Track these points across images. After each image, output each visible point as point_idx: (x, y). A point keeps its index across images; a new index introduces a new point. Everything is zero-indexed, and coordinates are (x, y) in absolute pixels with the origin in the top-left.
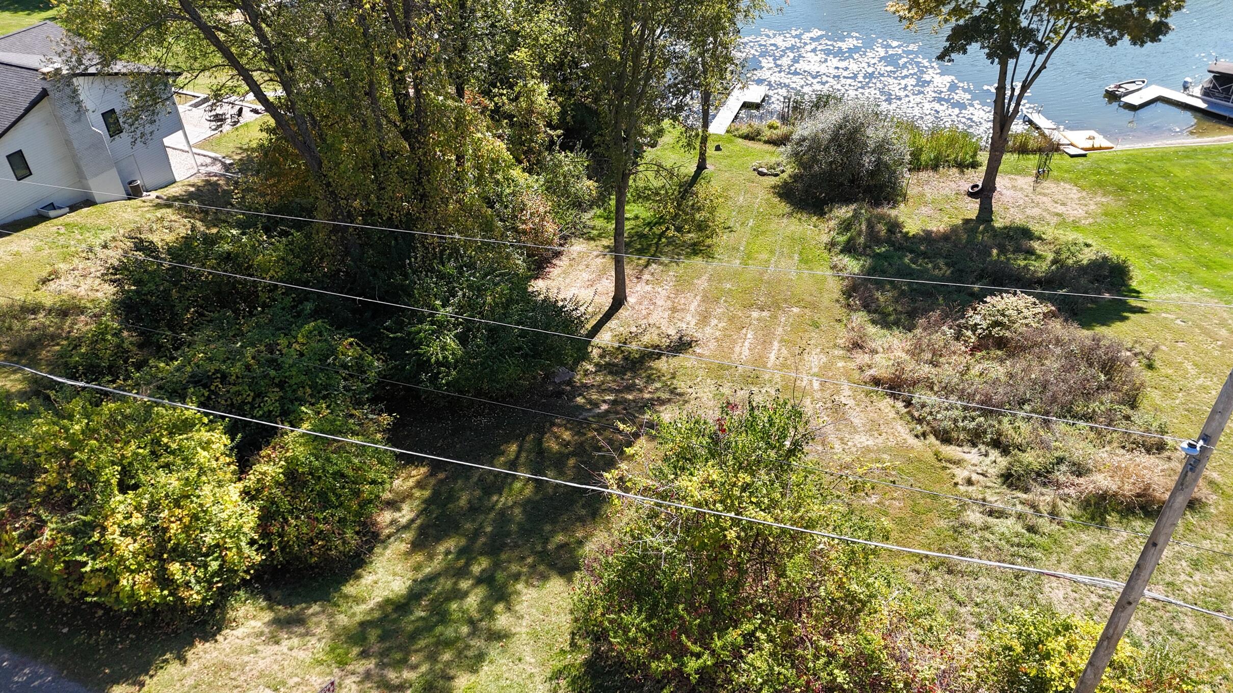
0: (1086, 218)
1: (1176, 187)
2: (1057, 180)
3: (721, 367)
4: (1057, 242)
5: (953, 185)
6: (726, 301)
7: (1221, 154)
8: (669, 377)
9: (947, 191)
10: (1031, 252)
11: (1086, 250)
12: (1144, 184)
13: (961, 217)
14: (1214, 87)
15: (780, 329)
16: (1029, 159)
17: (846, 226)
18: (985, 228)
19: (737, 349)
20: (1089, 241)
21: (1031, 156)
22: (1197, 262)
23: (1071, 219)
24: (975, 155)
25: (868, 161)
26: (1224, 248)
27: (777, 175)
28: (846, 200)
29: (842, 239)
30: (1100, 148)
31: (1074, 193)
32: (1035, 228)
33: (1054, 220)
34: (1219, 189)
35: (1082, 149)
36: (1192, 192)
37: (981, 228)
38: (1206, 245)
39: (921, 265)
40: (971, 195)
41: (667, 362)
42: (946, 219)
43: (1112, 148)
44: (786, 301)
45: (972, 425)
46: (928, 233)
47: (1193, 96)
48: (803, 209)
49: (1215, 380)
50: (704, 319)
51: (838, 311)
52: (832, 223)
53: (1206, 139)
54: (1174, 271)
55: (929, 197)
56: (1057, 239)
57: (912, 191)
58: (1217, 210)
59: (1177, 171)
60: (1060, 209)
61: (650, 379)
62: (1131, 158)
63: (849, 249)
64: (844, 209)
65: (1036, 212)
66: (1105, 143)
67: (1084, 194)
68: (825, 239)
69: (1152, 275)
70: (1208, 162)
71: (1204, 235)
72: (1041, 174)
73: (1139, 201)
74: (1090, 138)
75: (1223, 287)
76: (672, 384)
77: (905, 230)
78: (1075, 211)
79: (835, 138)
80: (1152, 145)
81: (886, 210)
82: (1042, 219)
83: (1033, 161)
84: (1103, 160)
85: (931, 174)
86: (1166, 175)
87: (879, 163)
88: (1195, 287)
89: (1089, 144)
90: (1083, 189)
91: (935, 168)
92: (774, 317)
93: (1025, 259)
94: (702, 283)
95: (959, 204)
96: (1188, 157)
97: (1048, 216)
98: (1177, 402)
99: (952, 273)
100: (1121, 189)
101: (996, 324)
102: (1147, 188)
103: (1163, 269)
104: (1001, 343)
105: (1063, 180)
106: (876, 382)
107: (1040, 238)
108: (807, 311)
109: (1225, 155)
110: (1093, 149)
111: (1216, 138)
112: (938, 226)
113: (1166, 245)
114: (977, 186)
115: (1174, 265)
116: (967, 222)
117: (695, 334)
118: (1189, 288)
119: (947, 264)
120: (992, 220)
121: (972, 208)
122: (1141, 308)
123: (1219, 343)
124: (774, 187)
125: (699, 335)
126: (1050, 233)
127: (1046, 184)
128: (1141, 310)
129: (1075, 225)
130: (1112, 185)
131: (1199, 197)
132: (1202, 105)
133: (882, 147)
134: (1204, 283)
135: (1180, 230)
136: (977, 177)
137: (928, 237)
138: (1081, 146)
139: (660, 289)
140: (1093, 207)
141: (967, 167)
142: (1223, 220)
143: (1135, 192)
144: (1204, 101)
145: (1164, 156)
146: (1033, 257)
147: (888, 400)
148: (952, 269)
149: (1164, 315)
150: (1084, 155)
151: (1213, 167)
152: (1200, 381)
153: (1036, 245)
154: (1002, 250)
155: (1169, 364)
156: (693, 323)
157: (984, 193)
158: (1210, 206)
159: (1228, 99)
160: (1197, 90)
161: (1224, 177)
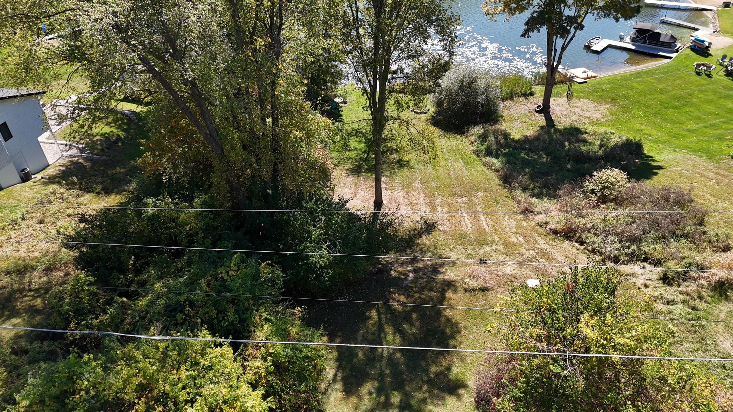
0: (603, 118)
1: (640, 95)
2: (578, 98)
3: (460, 236)
4: (596, 134)
5: (526, 108)
6: (438, 195)
7: (654, 74)
8: (433, 248)
9: (523, 111)
10: (585, 141)
11: (612, 136)
12: (623, 95)
13: (538, 125)
14: (637, 37)
15: (479, 207)
16: (558, 87)
17: (483, 138)
18: (554, 130)
19: (463, 224)
20: (613, 131)
22: (670, 136)
23: (595, 119)
24: (531, 88)
25: (481, 99)
26: (679, 126)
27: (426, 113)
28: (476, 124)
29: (483, 147)
30: (592, 77)
31: (590, 104)
32: (582, 127)
33: (587, 121)
34: (661, 93)
35: (583, 78)
36: (649, 96)
37: (552, 130)
38: (669, 125)
39: (531, 157)
40: (537, 112)
41: (427, 239)
42: (530, 127)
43: (597, 76)
44: (471, 189)
46: (526, 137)
47: (626, 42)
48: (450, 131)
50: (433, 208)
51: (504, 192)
52: (473, 138)
53: (641, 66)
54: (661, 143)
55: (515, 116)
56: (596, 132)
57: (506, 113)
58: (666, 105)
59: (636, 85)
60: (587, 114)
61: (422, 252)
62: (610, 81)
63: (489, 153)
64: (476, 129)
65: (575, 117)
66: (593, 74)
67: (596, 104)
68: (472, 148)
69: (651, 146)
70: (649, 79)
71: (666, 120)
72: (569, 97)
73: (625, 105)
74: (584, 72)
75: (691, 148)
76: (437, 252)
77: (512, 137)
78: (596, 115)
80: (616, 72)
81: (498, 126)
82: (581, 121)
83: (565, 87)
84: (596, 84)
85: (511, 102)
86: (632, 88)
87: (487, 99)
88: (677, 150)
89: (585, 76)
90: (594, 101)
91: (511, 98)
92: (471, 200)
93: (584, 146)
94: (417, 184)
95: (533, 118)
96: (638, 77)
97: (583, 119)
99: (551, 159)
100: (613, 100)
102: (627, 97)
103: (654, 142)
105: (581, 97)
106: (555, 232)
107: (586, 133)
108: (487, 193)
109: (656, 74)
110: (588, 78)
111: (646, 65)
112: (530, 132)
113: (649, 128)
114: (540, 106)
115: (659, 139)
116: (542, 128)
117: (433, 218)
118: (674, 151)
119: (546, 154)
120: (555, 125)
121: (541, 120)
122: (660, 166)
125: (435, 218)
126: (590, 129)
127: (574, 100)
128: (660, 168)
129: (598, 122)
130: (608, 97)
131: (654, 99)
132: (633, 47)
134: (681, 147)
135: (652, 119)
136: (538, 100)
137: (526, 140)
139: (396, 193)
140: (603, 111)
141: (528, 95)
142: (671, 110)
143: (621, 100)
144: (633, 45)
145: (626, 78)
146: (588, 144)
148: (550, 157)
149: (674, 168)
150: (586, 82)
153: (586, 136)
154: (570, 143)
155: (700, 197)
156: (428, 211)
157: (545, 109)
158: (661, 103)
159: (645, 43)
160: (628, 39)
161: (661, 86)
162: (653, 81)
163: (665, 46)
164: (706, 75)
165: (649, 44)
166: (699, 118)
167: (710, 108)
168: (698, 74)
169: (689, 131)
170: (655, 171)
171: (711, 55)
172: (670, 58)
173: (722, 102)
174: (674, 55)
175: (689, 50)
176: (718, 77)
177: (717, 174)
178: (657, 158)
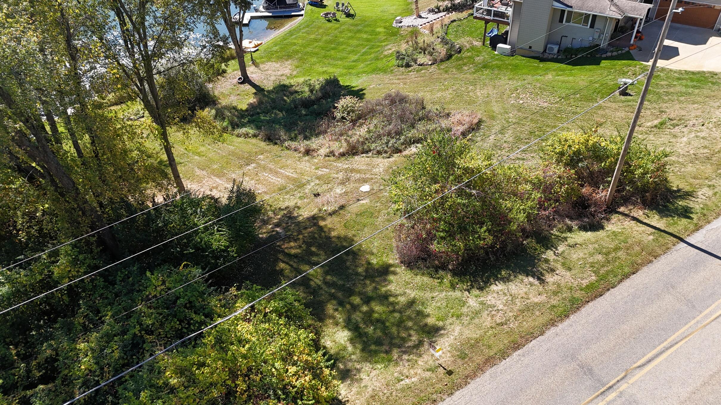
0: (293, 72)
1: (304, 47)
3: (280, 189)
5: (228, 83)
7: (300, 29)
9: (229, 87)
10: (296, 92)
11: (313, 82)
12: (293, 51)
13: (250, 93)
14: (268, 5)
15: (270, 165)
17: (220, 117)
19: (272, 181)
22: (346, 68)
23: (289, 74)
26: (346, 60)
29: (226, 123)
31: (276, 65)
32: (284, 83)
33: (285, 77)
34: (317, 42)
36: (311, 46)
37: (265, 93)
38: (340, 62)
40: (241, 83)
42: (248, 97)
43: (261, 44)
44: (250, 156)
47: (262, 12)
51: (276, 147)
54: (345, 75)
55: (226, 92)
56: (298, 83)
57: (215, 93)
58: (327, 49)
59: (295, 41)
60: (280, 73)
62: (275, 44)
63: (235, 125)
65: (273, 78)
66: (259, 42)
67: (279, 63)
70: (300, 34)
71: (335, 59)
73: (301, 57)
74: (250, 42)
75: (367, 71)
78: (287, 71)
84: (267, 49)
86: (295, 44)
90: (276, 62)
92: (258, 164)
93: (298, 95)
94: (201, 173)
95: (242, 89)
96: (292, 35)
97: (280, 77)
99: (286, 113)
100: (289, 56)
104: (360, 117)
105: (265, 62)
108: (265, 154)
111: (289, 25)
112: (250, 100)
113: (329, 68)
114: (240, 78)
115: (342, 73)
116: (256, 94)
118: (359, 77)
119: (279, 111)
120: (264, 88)
121: (249, 88)
122: (360, 89)
126: (292, 82)
127: (261, 66)
128: (362, 90)
129: (294, 76)
130: (285, 56)
131: (315, 47)
132: (271, 14)
134: (360, 73)
135: (326, 61)
140: (289, 67)
142: (333, 51)
143: (294, 55)
144: (269, 12)
145: (284, 38)
146: (300, 93)
148: (283, 111)
149: (370, 87)
150: (258, 50)
151: (304, 35)
153: (294, 88)
154: (287, 96)
157: (245, 80)
158: (323, 49)
159: (277, 8)
160: (261, 8)
161: (313, 37)
163: (292, 7)
164: (334, 20)
165: (281, 8)
166: (353, 51)
167: (354, 42)
168: (329, 21)
169: (353, 61)
170: (361, 93)
171: (326, 6)
172: (302, 15)
173: (358, 35)
174: (302, 12)
175: (309, 6)
176: (343, 20)
177: (398, 79)
178: (353, 85)
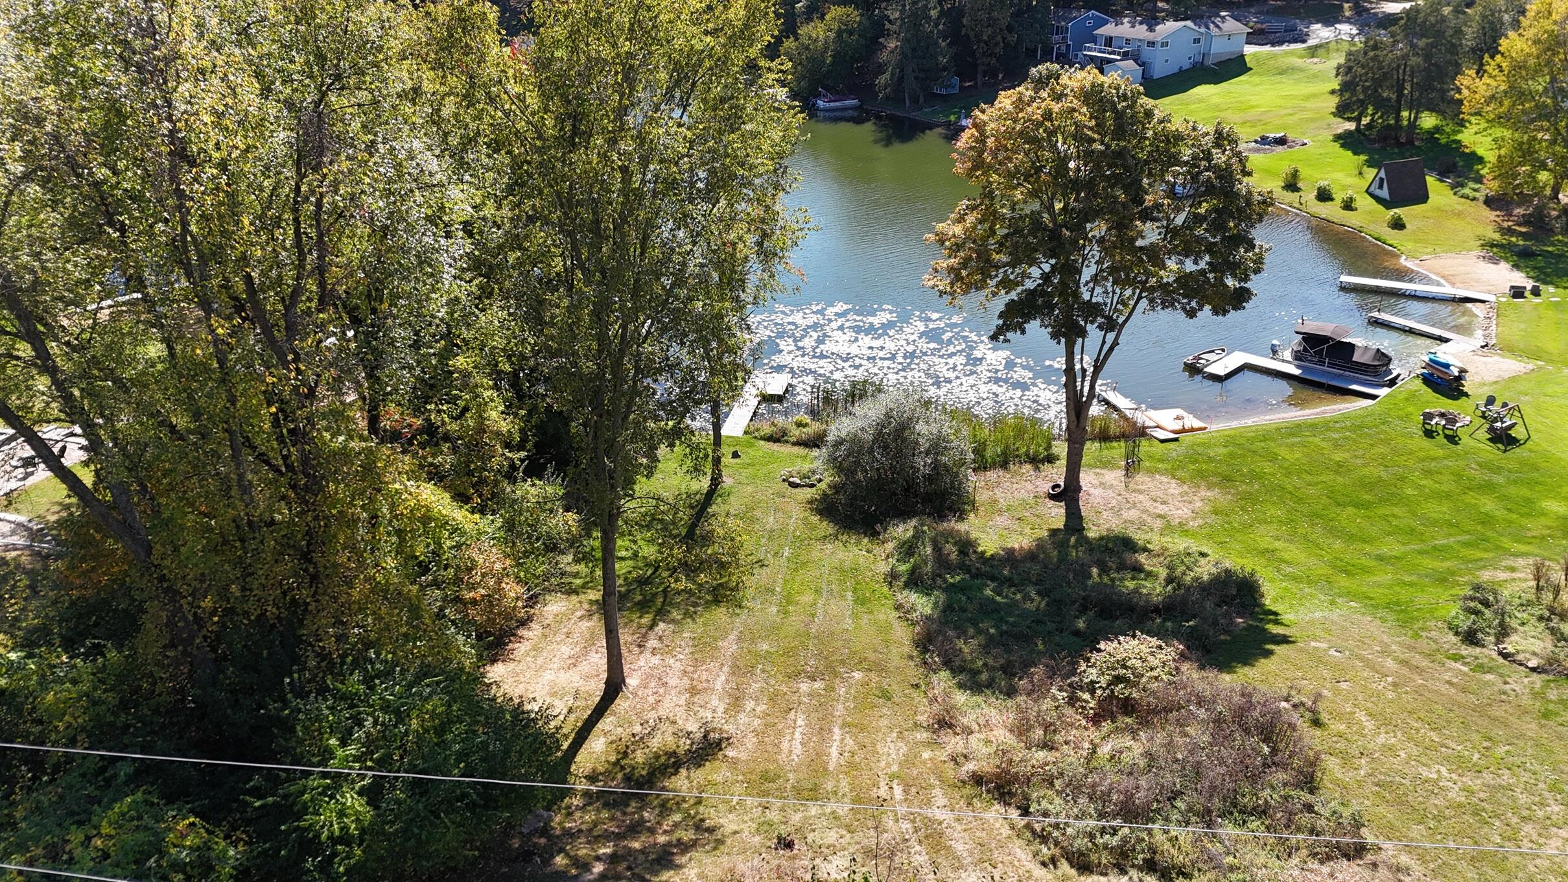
0: (1194, 519)
1: (1288, 474)
2: (1151, 472)
3: (766, 777)
4: (1167, 553)
5: (1030, 487)
6: (763, 671)
7: (1329, 429)
8: (692, 801)
9: (1023, 494)
10: (1137, 569)
11: (1203, 561)
12: (1251, 471)
13: (1046, 527)
14: (1305, 350)
15: (840, 706)
16: (1114, 448)
17: (908, 549)
18: (1077, 540)
19: (785, 745)
20: (1205, 550)
21: (1115, 444)
22: (1334, 567)
23: (1177, 521)
24: (1049, 447)
25: (923, 464)
26: (1360, 546)
27: (812, 486)
28: (904, 514)
29: (904, 568)
30: (1192, 430)
31: (1174, 488)
32: (1138, 537)
33: (1158, 524)
34: (1337, 472)
35: (1172, 432)
36: (1308, 478)
37: (1073, 540)
38: (1338, 545)
39: (1006, 597)
40: (1052, 497)
41: (688, 777)
42: (1027, 530)
43: (1205, 428)
44: (843, 662)
45: (1115, 841)
46: (1010, 552)
47: (1283, 361)
48: (851, 529)
49: (1399, 734)
50: (736, 702)
51: (913, 672)
52: (890, 546)
53: (1308, 412)
54: (1310, 582)
55: (1003, 504)
56: (1166, 549)
57: (982, 497)
58: (1341, 499)
59: (1284, 452)
60: (1161, 509)
61: (665, 809)
62: (1230, 440)
63: (915, 581)
64: (901, 528)
65: (1133, 514)
66: (1197, 424)
67: (1185, 488)
68: (883, 567)
69: (1286, 589)
70: (1316, 440)
71: (1334, 531)
72: (1131, 467)
73: (1250, 494)
74: (1178, 418)
75: (1372, 599)
76: (697, 813)
77: (980, 549)
78: (1179, 511)
79: (879, 436)
80: (1249, 422)
81: (954, 525)
82: (1143, 523)
83: (1118, 450)
84: (1199, 445)
85: (1001, 473)
86: (1273, 458)
87: (936, 466)
88: (1339, 600)
89: (1177, 426)
90: (1182, 481)
91: (1004, 465)
92: (830, 689)
93: (1133, 579)
94: (729, 646)
95: (1041, 510)
96: (1293, 435)
97: (1149, 519)
98: (1362, 773)
99: (1048, 605)
100: (1226, 480)
101: (1118, 679)
102: (1255, 476)
103: (1295, 579)
104: (1128, 706)
105: (1158, 471)
106: (978, 780)
107: (1145, 550)
108: (873, 675)
109: (1335, 430)
110: (1184, 431)
111: (1319, 410)
112: (1022, 540)
113: (1292, 547)
114: (1058, 486)
115: (1308, 573)
116: (1054, 532)
117: (726, 727)
118: (1333, 603)
119: (1039, 593)
120: (1084, 529)
121: (1057, 515)
122: (1285, 636)
123: (1390, 679)
124: (810, 502)
125: (730, 728)
126: (1156, 542)
127: (1139, 478)
128: (1284, 640)
129: (1183, 529)
130: (1215, 474)
131: (1317, 484)
132: (1297, 372)
133: (938, 445)
134: (1349, 595)
135: (1304, 528)
136: (1057, 474)
137: (1010, 557)
138: (1171, 428)
139: (672, 661)
140: (1199, 504)
141: (1042, 461)
142: (1350, 510)
143: (1244, 482)
144: (1298, 367)
145: (1266, 435)
146: (1142, 576)
147: (997, 807)
148: (1046, 599)
149: (1313, 644)
150: (1176, 440)
152: (1381, 739)
153: (1142, 558)
154: (1104, 570)
155: (1339, 716)
156: (721, 709)
157: (1068, 494)
158: (1331, 494)
159: (1322, 363)
160: (1287, 355)
161: (1338, 457)
162: (1324, 444)
163: (1364, 372)
164: (1447, 437)
165: (1331, 365)
166: (1412, 531)
167: (1437, 510)
168: (1429, 434)
169: (1380, 558)
170: (1269, 647)
171: (1467, 395)
172: (1374, 397)
173: (1471, 498)
174: (1383, 392)
175: (1419, 382)
176: (1472, 442)
177: (1404, 663)
178: (1287, 617)
